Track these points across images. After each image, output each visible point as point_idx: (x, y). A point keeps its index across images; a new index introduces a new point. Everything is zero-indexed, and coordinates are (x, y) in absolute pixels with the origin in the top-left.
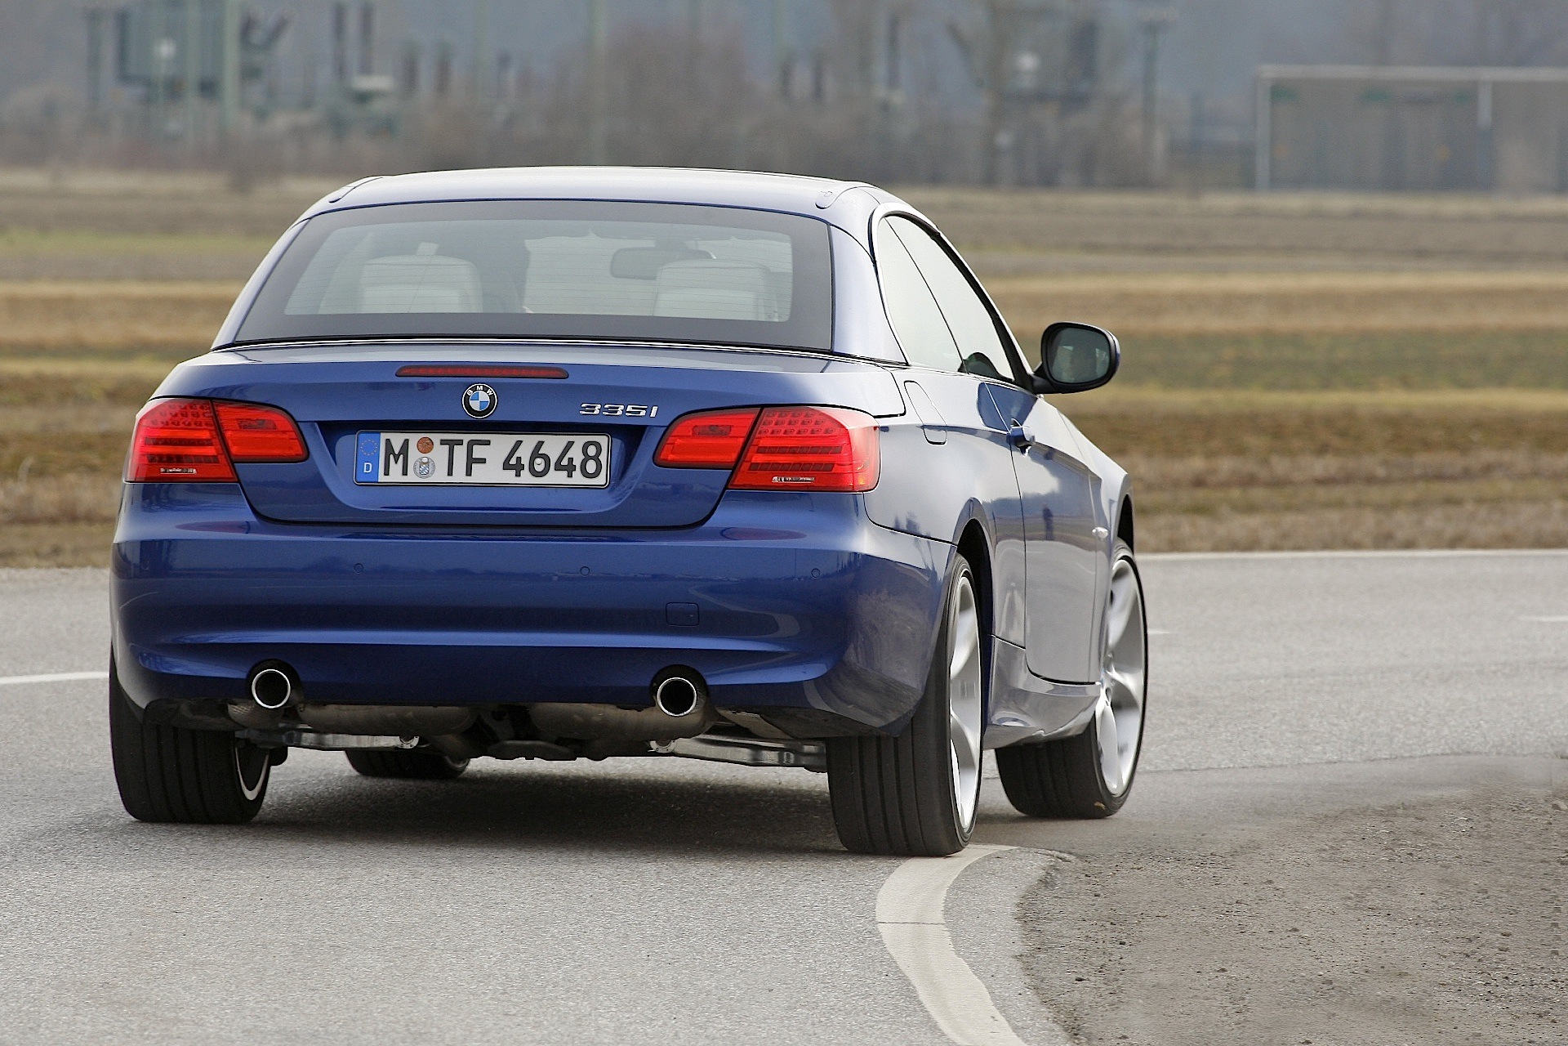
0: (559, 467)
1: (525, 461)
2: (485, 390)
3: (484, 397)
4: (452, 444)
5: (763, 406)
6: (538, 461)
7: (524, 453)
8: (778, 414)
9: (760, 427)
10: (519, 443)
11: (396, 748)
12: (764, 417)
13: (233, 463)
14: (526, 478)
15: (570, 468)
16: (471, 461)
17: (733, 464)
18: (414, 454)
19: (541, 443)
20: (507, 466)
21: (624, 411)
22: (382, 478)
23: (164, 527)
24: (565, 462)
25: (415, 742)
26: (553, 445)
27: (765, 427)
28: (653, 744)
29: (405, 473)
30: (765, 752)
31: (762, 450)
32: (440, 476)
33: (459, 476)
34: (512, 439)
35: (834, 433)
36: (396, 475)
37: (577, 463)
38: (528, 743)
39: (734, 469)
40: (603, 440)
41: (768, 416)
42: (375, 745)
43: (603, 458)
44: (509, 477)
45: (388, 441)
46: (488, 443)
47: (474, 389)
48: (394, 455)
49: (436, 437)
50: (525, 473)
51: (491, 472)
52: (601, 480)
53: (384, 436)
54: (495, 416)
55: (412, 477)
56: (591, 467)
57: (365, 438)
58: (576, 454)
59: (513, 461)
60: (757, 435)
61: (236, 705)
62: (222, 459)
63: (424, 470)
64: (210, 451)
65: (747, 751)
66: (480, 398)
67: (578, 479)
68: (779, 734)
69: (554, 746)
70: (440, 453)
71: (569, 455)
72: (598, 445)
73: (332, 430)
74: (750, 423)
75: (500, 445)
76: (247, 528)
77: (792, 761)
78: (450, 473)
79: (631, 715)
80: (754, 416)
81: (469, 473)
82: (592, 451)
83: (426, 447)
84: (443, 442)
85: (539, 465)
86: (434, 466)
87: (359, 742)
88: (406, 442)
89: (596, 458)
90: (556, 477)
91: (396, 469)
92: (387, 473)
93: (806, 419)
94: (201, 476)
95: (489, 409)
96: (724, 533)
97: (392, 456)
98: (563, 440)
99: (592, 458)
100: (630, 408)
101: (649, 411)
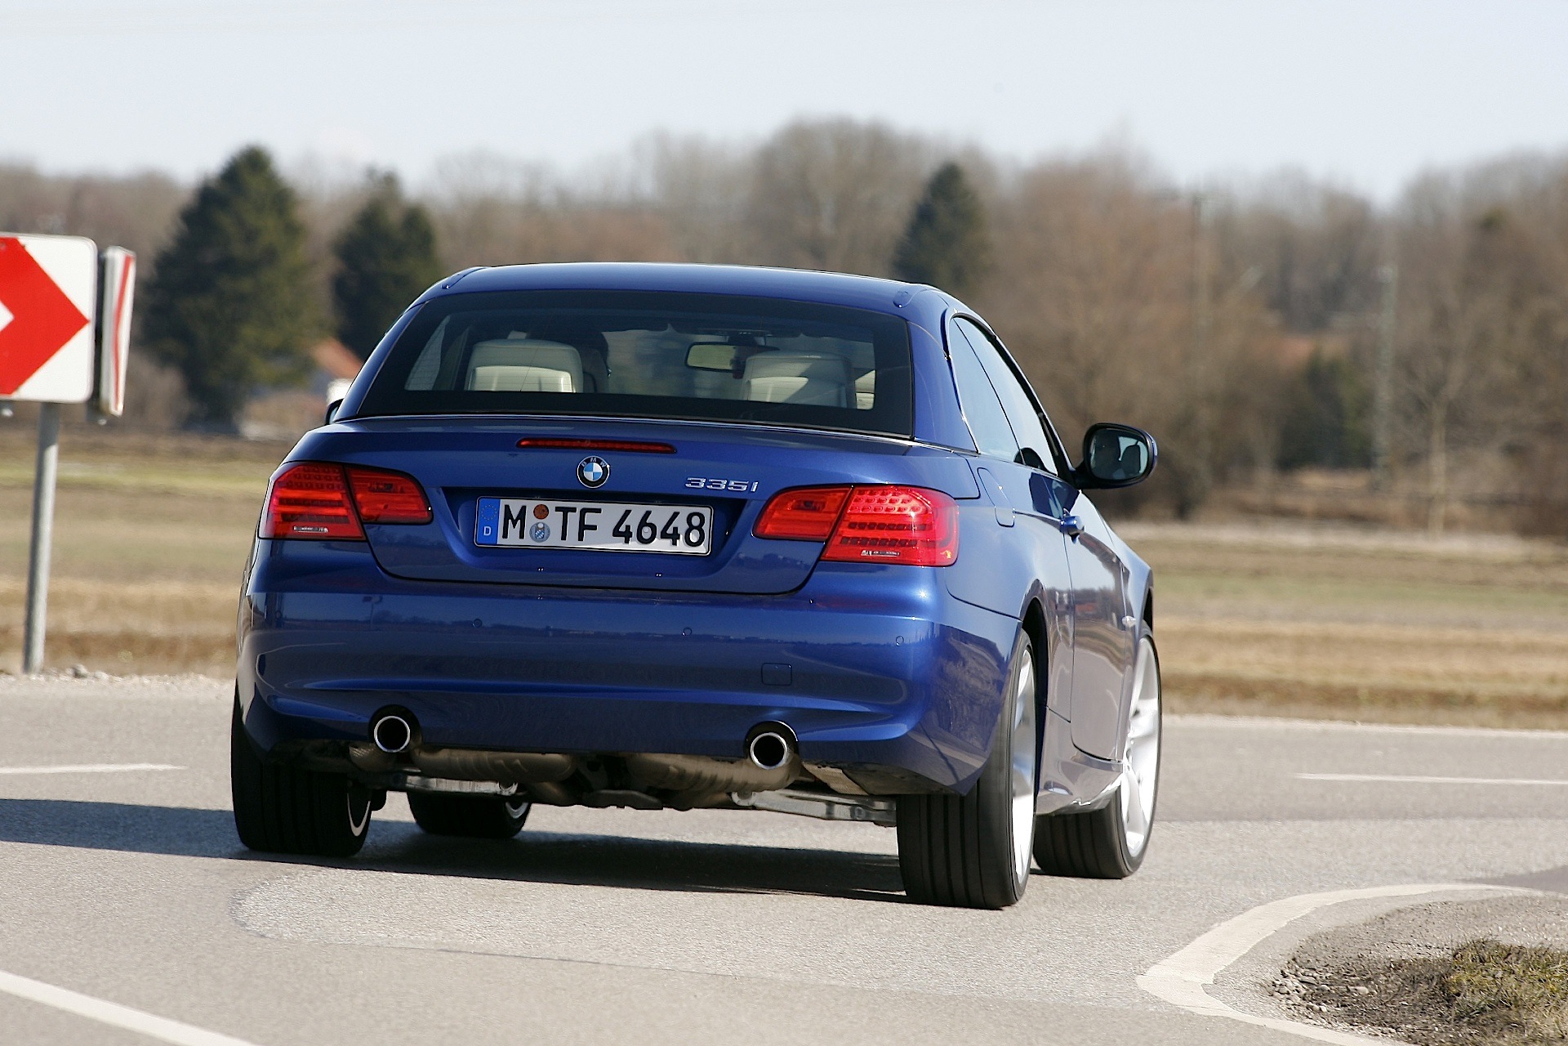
0: (664, 535)
2: (599, 462)
3: (598, 468)
4: (566, 511)
5: (855, 485)
6: (645, 529)
7: (633, 522)
8: (868, 492)
9: (852, 504)
10: (628, 512)
11: (495, 794)
12: (856, 496)
13: (362, 524)
14: (634, 545)
15: (674, 537)
16: (583, 527)
17: (826, 538)
18: (531, 518)
19: (648, 513)
20: (616, 533)
21: (727, 485)
22: (500, 541)
24: (670, 531)
25: (513, 789)
26: (660, 514)
27: (857, 505)
29: (522, 536)
30: (837, 806)
31: (852, 526)
32: (554, 540)
33: (572, 542)
34: (620, 508)
36: (513, 539)
37: (682, 532)
38: (622, 792)
39: (827, 541)
40: (706, 512)
41: (858, 494)
42: (476, 790)
43: (706, 528)
44: (618, 545)
45: (507, 507)
46: (599, 511)
47: (589, 461)
48: (512, 519)
49: (551, 505)
50: (633, 540)
51: (602, 541)
53: (503, 502)
54: (608, 487)
55: (528, 541)
56: (694, 537)
57: (486, 503)
58: (681, 524)
59: (622, 529)
60: (849, 511)
61: (357, 748)
62: (353, 519)
63: (539, 534)
64: (342, 511)
65: (823, 806)
66: (594, 470)
67: (681, 547)
68: (856, 790)
69: (644, 796)
70: (554, 520)
71: (674, 524)
72: (702, 517)
73: (455, 495)
74: (842, 500)
75: (611, 512)
77: (863, 816)
78: (564, 538)
79: (722, 769)
80: (847, 493)
81: (581, 538)
82: (696, 521)
83: (542, 513)
84: (558, 509)
85: (646, 533)
86: (549, 531)
87: (461, 786)
88: (524, 508)
89: (699, 528)
90: (660, 545)
91: (514, 532)
92: (505, 536)
94: (332, 534)
95: (601, 480)
97: (510, 521)
98: (669, 510)
99: (696, 528)
100: (732, 483)
101: (750, 486)
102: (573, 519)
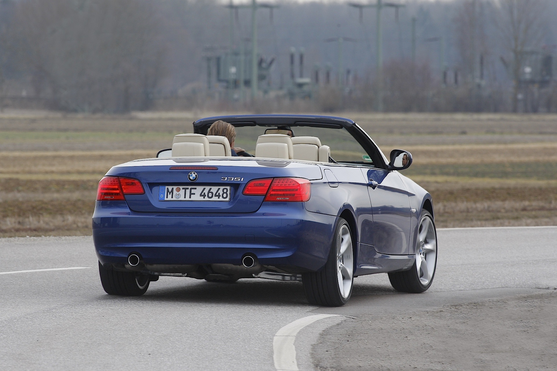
0: (216, 196)
1: (206, 194)
2: (194, 173)
3: (194, 175)
4: (185, 189)
5: (274, 178)
6: (210, 194)
7: (206, 192)
8: (279, 180)
9: (273, 183)
10: (205, 189)
12: (274, 181)
13: (124, 195)
14: (206, 199)
15: (219, 196)
16: (191, 194)
17: (265, 194)
18: (175, 192)
19: (211, 189)
20: (201, 195)
21: (234, 179)
22: (166, 199)
23: (108, 213)
24: (217, 194)
25: (186, 275)
26: (214, 189)
27: (275, 184)
28: (254, 275)
29: (172, 197)
31: (273, 190)
32: (182, 198)
33: (187, 198)
34: (202, 188)
35: (296, 185)
36: (170, 198)
37: (221, 194)
38: (216, 275)
39: (265, 196)
40: (228, 188)
41: (276, 180)
42: (175, 275)
43: (228, 193)
44: (202, 198)
45: (168, 188)
46: (196, 189)
47: (191, 173)
48: (169, 192)
49: (181, 187)
50: (206, 197)
51: (197, 197)
52: (228, 199)
53: (166, 187)
54: (197, 181)
55: (174, 199)
56: (225, 195)
57: (161, 188)
58: (221, 192)
59: (203, 194)
60: (272, 186)
62: (121, 193)
63: (177, 197)
64: (118, 191)
65: (281, 276)
66: (193, 176)
67: (221, 199)
68: (285, 271)
69: (224, 276)
70: (182, 192)
71: (219, 192)
73: (152, 185)
74: (270, 182)
75: (200, 189)
76: (129, 214)
77: (294, 279)
78: (185, 197)
80: (272, 180)
81: (190, 197)
82: (225, 191)
83: (178, 190)
84: (183, 189)
85: (210, 195)
86: (180, 196)
88: (173, 188)
89: (226, 193)
90: (215, 199)
91: (170, 196)
92: (167, 197)
93: (287, 181)
94: (115, 198)
95: (195, 179)
96: (264, 214)
98: (217, 188)
99: (225, 193)
100: (235, 178)
101: (241, 179)
102: (188, 191)
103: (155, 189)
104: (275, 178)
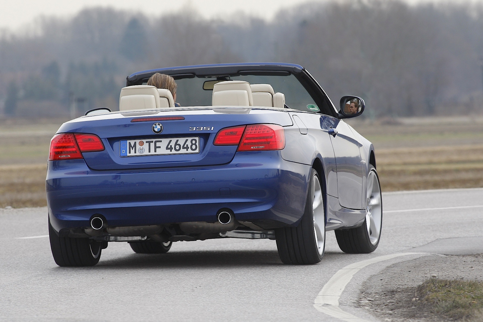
0: (184, 148)
1: (173, 147)
2: (159, 125)
3: (159, 127)
4: (149, 143)
6: (177, 146)
7: (173, 144)
8: (251, 127)
9: (246, 131)
10: (171, 141)
11: (140, 240)
13: (81, 153)
14: (174, 152)
15: (187, 148)
16: (156, 147)
17: (238, 144)
18: (138, 146)
19: (177, 141)
20: (167, 148)
21: (203, 129)
22: (128, 155)
24: (185, 146)
25: (146, 238)
26: (181, 141)
27: (248, 131)
28: (221, 234)
29: (135, 152)
30: (256, 235)
31: (247, 139)
32: (146, 153)
33: (152, 152)
34: (168, 140)
35: (270, 132)
36: (133, 153)
37: (189, 146)
38: (181, 236)
40: (197, 139)
41: (248, 128)
42: (133, 239)
43: (197, 144)
44: (168, 152)
45: (130, 143)
46: (161, 141)
47: (155, 125)
48: (132, 147)
49: (144, 141)
50: (173, 150)
51: (163, 151)
52: (197, 151)
53: (128, 141)
54: (163, 133)
55: (138, 154)
56: (194, 147)
57: (122, 142)
58: (189, 143)
59: (169, 147)
60: (245, 134)
61: (87, 229)
62: (78, 151)
63: (141, 151)
64: (74, 149)
65: (250, 234)
66: (157, 128)
67: (190, 151)
68: (259, 228)
69: (189, 237)
70: (146, 146)
71: (187, 144)
73: (112, 140)
74: (243, 130)
75: (165, 141)
76: (88, 173)
77: (265, 237)
78: (149, 152)
79: (211, 225)
80: (244, 128)
81: (155, 151)
82: (194, 142)
83: (142, 144)
84: (147, 142)
85: (177, 148)
86: (144, 150)
87: (128, 239)
88: (135, 143)
90: (183, 151)
92: (130, 153)
93: (261, 128)
94: (72, 157)
95: (160, 131)
96: (237, 165)
98: (184, 139)
99: (194, 144)
100: (205, 128)
101: (211, 128)
102: (152, 145)
103: (116, 144)
104: (247, 126)
